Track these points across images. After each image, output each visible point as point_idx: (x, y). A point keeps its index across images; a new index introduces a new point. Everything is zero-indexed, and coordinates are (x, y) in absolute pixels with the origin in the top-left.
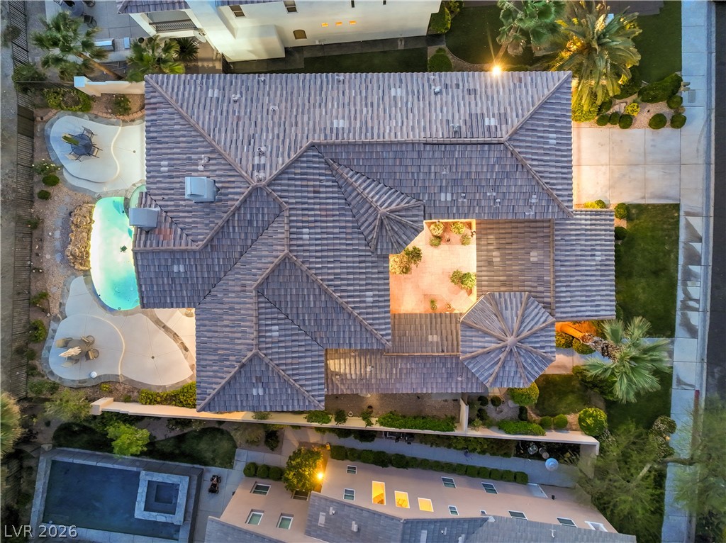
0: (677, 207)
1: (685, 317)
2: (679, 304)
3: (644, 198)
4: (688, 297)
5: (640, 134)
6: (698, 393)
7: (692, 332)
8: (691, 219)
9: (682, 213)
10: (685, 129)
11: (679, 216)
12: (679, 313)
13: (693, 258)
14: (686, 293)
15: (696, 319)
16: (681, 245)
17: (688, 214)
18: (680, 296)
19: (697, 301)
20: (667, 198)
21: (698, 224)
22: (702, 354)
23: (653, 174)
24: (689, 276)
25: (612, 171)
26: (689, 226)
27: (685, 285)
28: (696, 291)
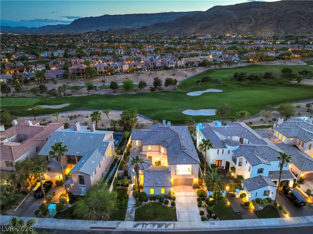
0: (176, 220)
1: (141, 224)
2: (145, 222)
3: (178, 212)
4: (147, 225)
5: (197, 210)
6: (114, 228)
7: (135, 226)
8: (173, 224)
9: (174, 222)
10: (202, 222)
11: (173, 221)
12: (142, 222)
13: (159, 226)
14: (148, 224)
15: (140, 227)
16: (164, 222)
17: (174, 224)
18: (147, 222)
19: (146, 227)
20: (179, 218)
21: (171, 227)
22: (127, 229)
23: (186, 214)
24: (154, 225)
25: (185, 204)
26: (170, 224)
27: (151, 224)
28: (149, 227)
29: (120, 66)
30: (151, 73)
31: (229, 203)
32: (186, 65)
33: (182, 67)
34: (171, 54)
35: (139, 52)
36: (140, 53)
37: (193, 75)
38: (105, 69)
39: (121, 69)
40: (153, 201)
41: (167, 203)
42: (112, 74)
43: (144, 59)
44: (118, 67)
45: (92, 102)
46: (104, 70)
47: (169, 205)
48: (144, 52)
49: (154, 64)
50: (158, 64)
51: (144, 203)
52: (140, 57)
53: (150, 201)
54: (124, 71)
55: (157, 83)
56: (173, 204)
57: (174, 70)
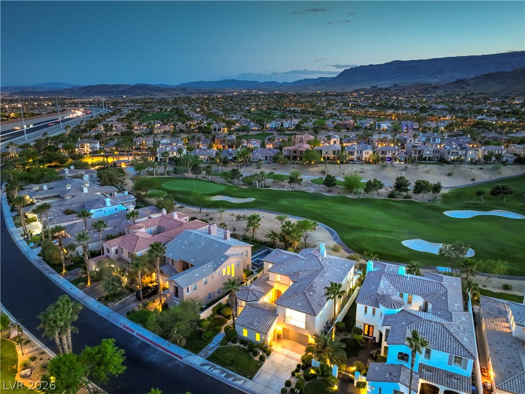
0: (251, 379)
1: (210, 365)
2: (215, 365)
3: (262, 370)
4: (216, 368)
6: (181, 358)
7: (203, 365)
8: (244, 381)
9: (247, 379)
11: (247, 378)
12: (213, 364)
13: (228, 376)
14: (218, 369)
16: (236, 374)
17: (246, 381)
18: (218, 367)
19: (212, 371)
20: (256, 378)
21: (240, 383)
22: (193, 364)
23: (269, 377)
24: (223, 372)
25: (278, 364)
26: (241, 379)
27: (220, 370)
28: (216, 372)
29: (359, 152)
30: (406, 168)
31: (336, 387)
32: (484, 159)
33: (474, 162)
34: (469, 136)
35: (417, 127)
36: (418, 129)
37: (491, 179)
38: (334, 154)
39: (359, 155)
40: (242, 346)
41: (256, 354)
42: (342, 163)
43: (411, 141)
44: (356, 152)
45: (284, 202)
46: (333, 156)
47: (257, 358)
48: (426, 128)
49: (420, 151)
50: (428, 153)
51: (230, 344)
52: (406, 138)
53: (239, 345)
54: (364, 159)
55: (401, 185)
56: (262, 359)
57: (455, 166)
